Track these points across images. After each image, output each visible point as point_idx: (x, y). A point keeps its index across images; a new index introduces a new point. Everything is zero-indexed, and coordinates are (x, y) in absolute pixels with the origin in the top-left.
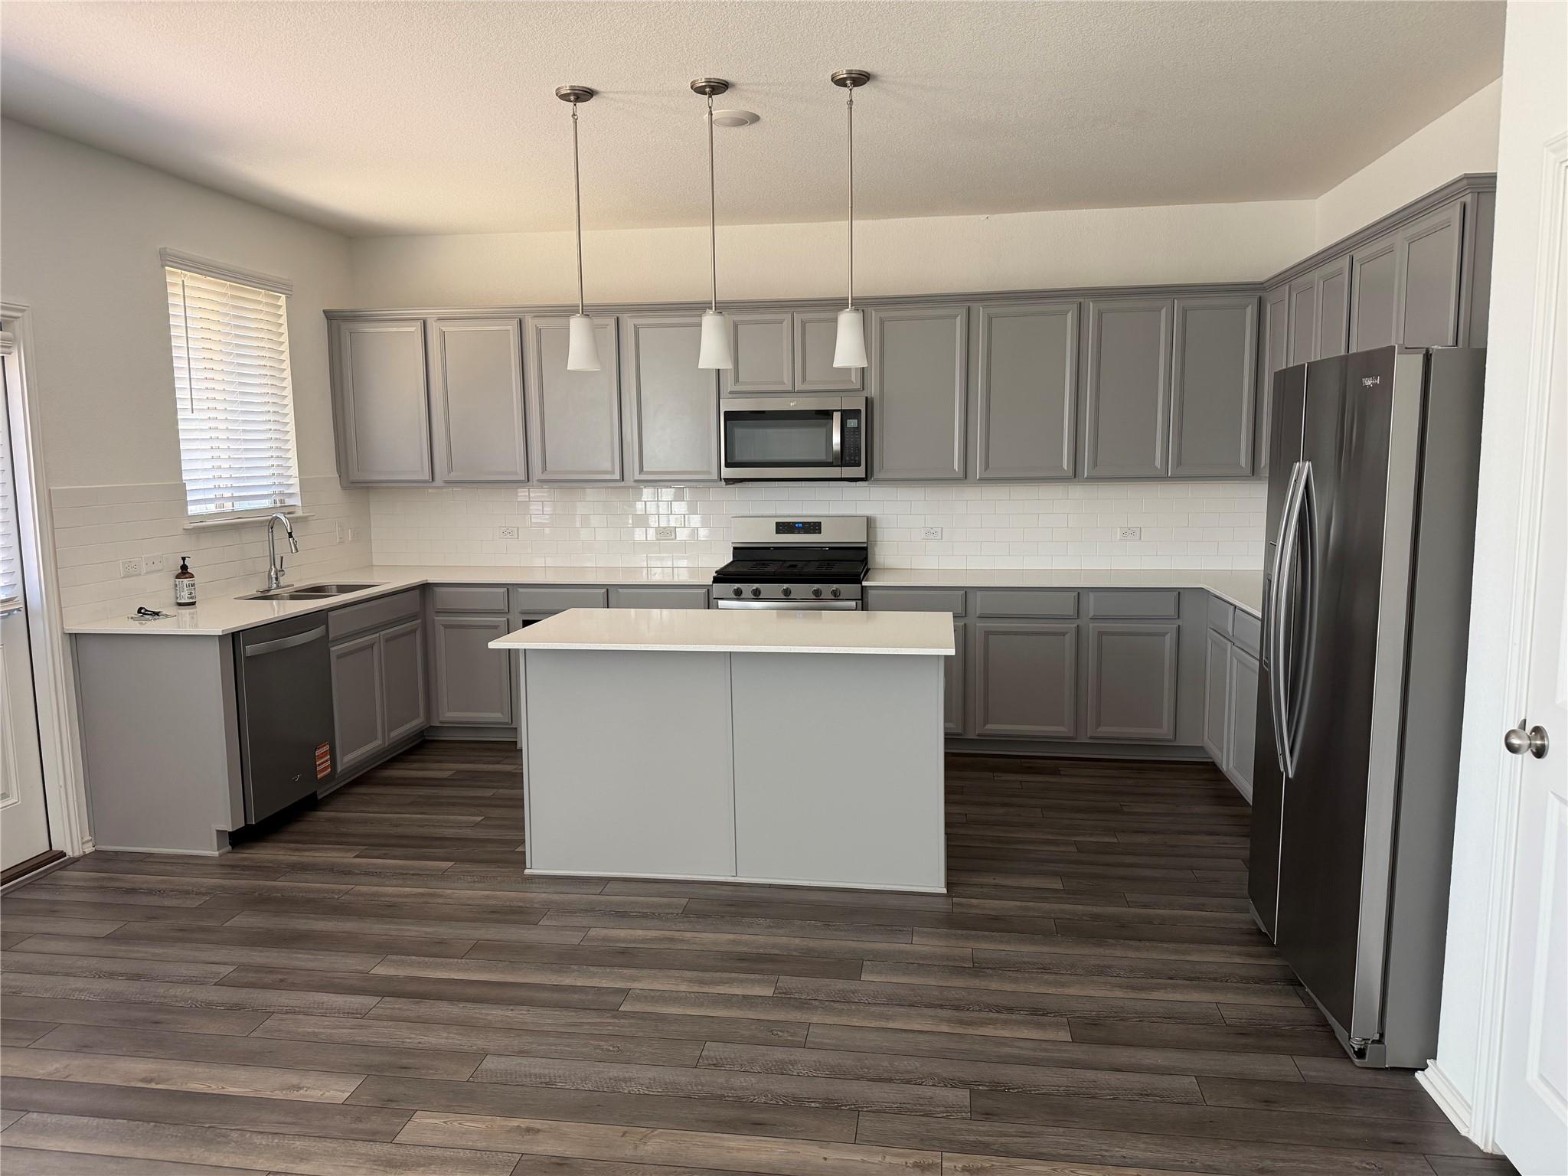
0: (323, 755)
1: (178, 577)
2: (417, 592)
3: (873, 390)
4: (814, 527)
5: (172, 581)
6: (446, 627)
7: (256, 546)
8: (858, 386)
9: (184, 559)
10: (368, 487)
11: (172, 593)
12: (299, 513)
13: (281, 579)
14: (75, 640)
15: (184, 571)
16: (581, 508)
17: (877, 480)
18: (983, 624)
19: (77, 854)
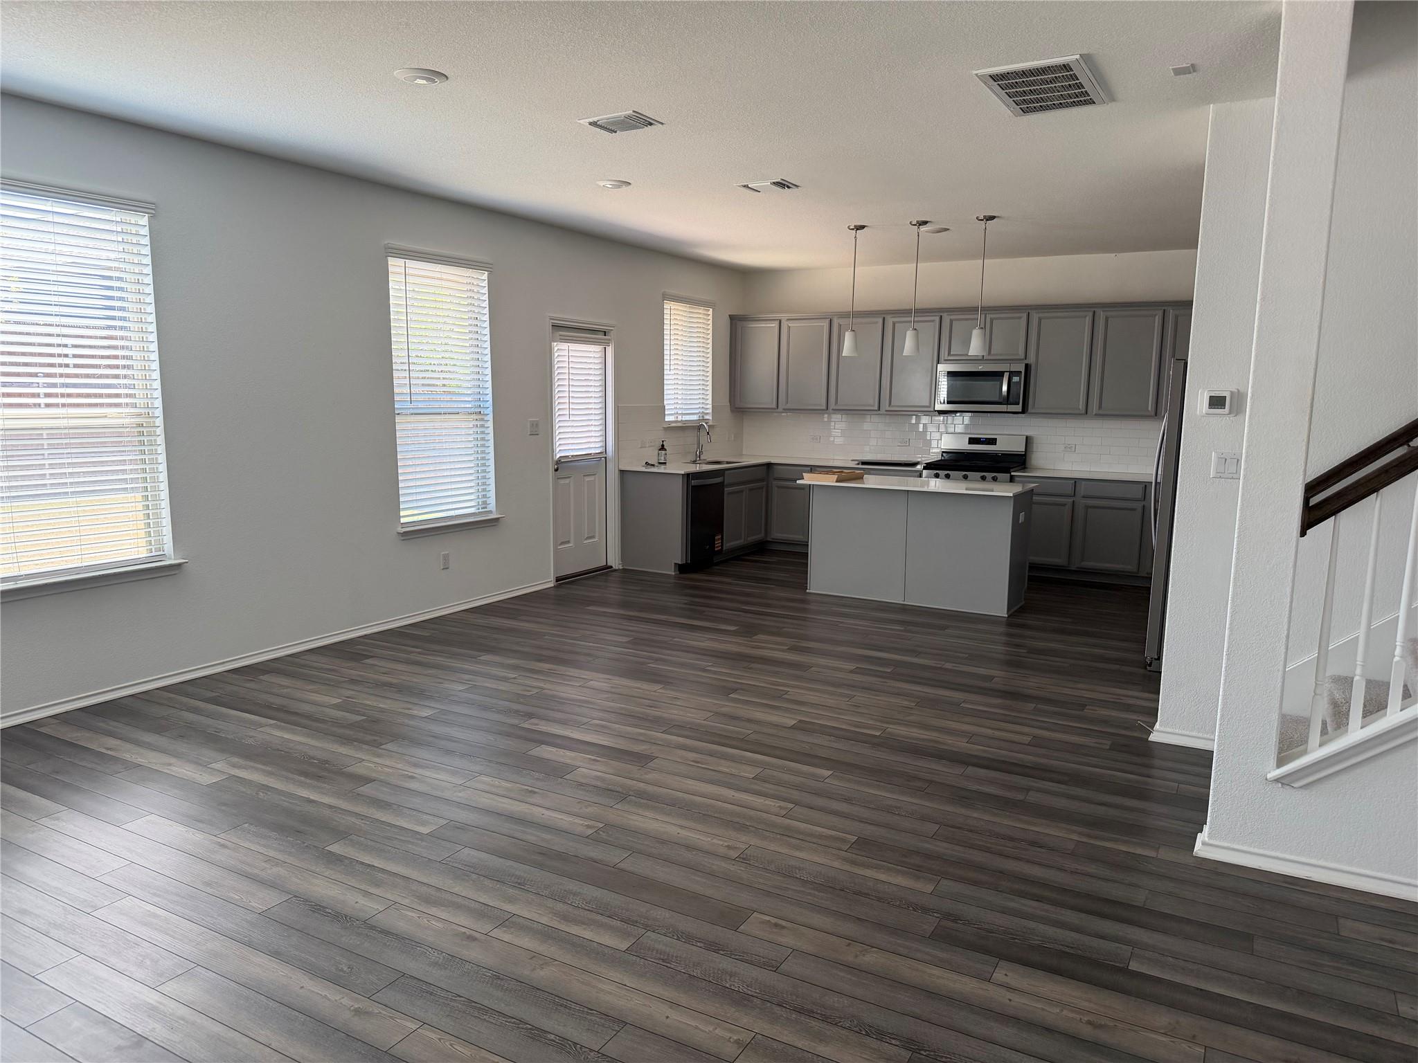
0: (719, 539)
1: (660, 450)
2: (765, 467)
3: (1031, 360)
4: (992, 441)
5: (657, 452)
6: (779, 487)
7: (691, 438)
8: (1023, 357)
9: (663, 441)
10: (743, 411)
11: (656, 458)
12: (710, 423)
13: (701, 456)
14: (622, 472)
15: (663, 448)
16: (867, 426)
17: (1030, 413)
18: (1084, 501)
19: (617, 568)
